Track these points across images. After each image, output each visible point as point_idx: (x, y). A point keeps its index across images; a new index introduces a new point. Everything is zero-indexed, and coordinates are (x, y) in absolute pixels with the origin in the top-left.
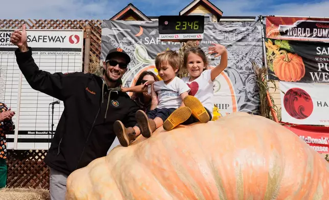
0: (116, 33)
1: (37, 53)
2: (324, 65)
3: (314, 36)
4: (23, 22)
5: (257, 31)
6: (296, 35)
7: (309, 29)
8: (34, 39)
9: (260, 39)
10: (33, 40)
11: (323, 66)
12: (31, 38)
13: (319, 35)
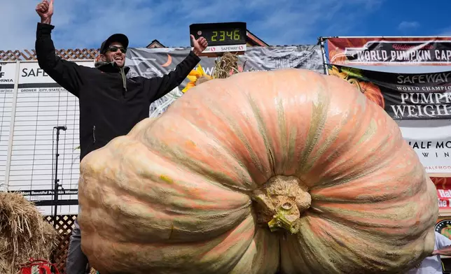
0: (137, 63)
1: (35, 90)
2: (410, 96)
3: (393, 59)
4: (17, 54)
5: (317, 56)
6: (369, 59)
7: (385, 51)
8: (32, 73)
9: (320, 66)
10: (30, 74)
11: (407, 98)
12: (28, 72)
13: (398, 58)
